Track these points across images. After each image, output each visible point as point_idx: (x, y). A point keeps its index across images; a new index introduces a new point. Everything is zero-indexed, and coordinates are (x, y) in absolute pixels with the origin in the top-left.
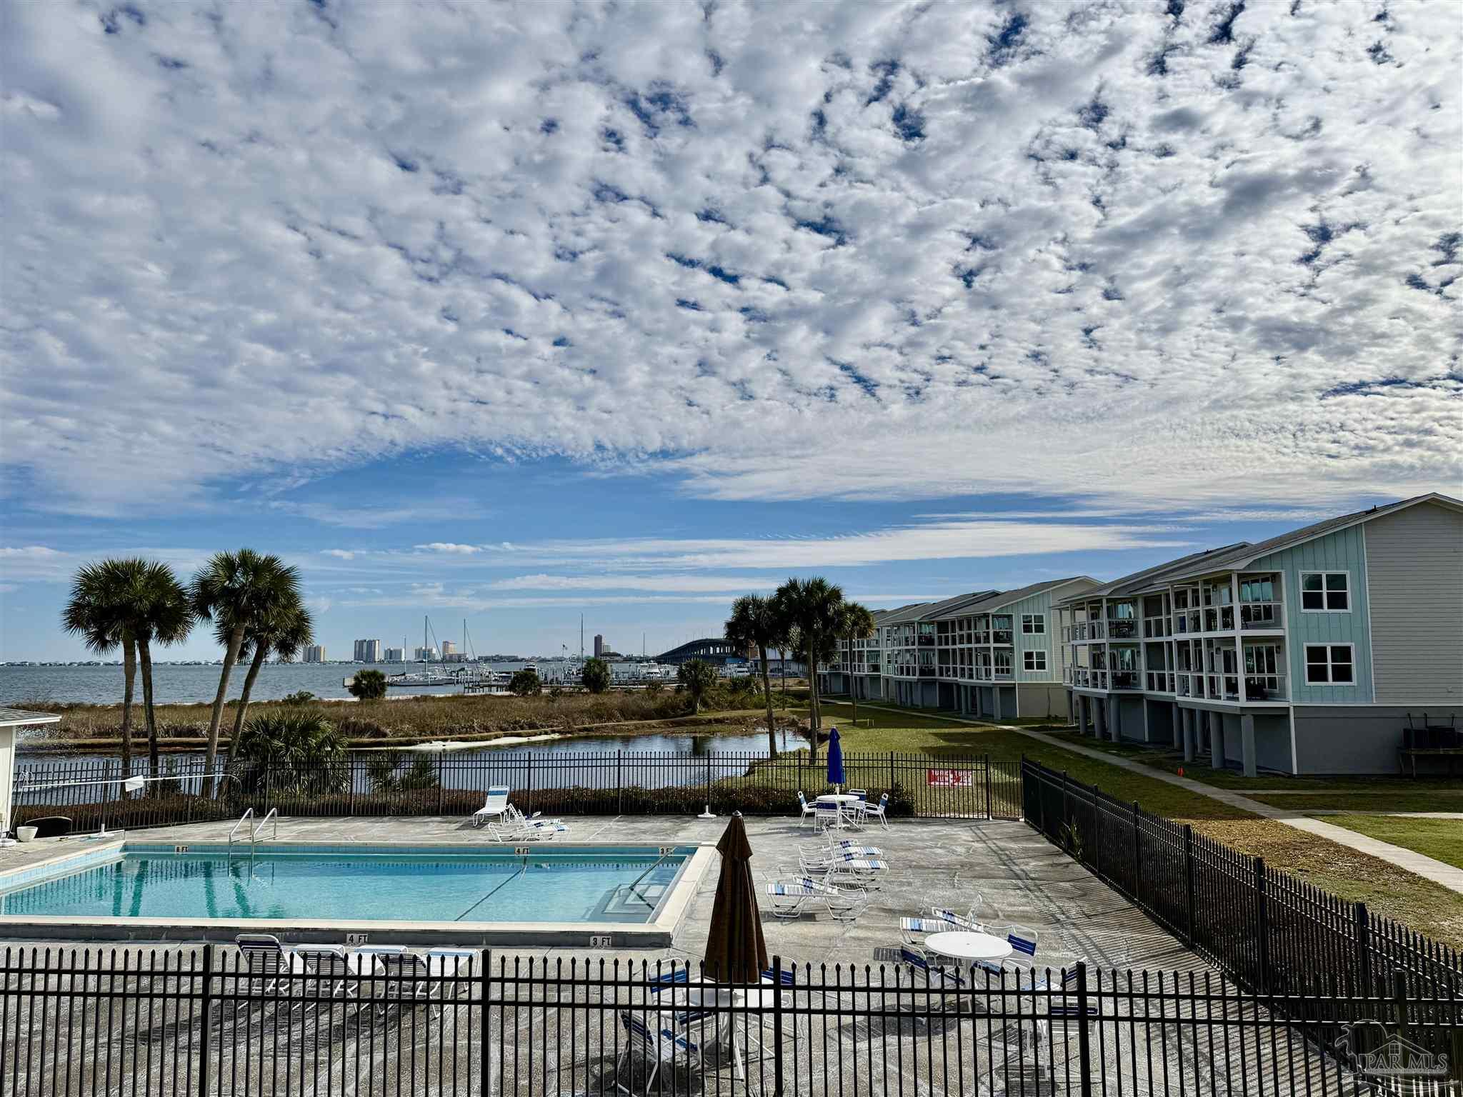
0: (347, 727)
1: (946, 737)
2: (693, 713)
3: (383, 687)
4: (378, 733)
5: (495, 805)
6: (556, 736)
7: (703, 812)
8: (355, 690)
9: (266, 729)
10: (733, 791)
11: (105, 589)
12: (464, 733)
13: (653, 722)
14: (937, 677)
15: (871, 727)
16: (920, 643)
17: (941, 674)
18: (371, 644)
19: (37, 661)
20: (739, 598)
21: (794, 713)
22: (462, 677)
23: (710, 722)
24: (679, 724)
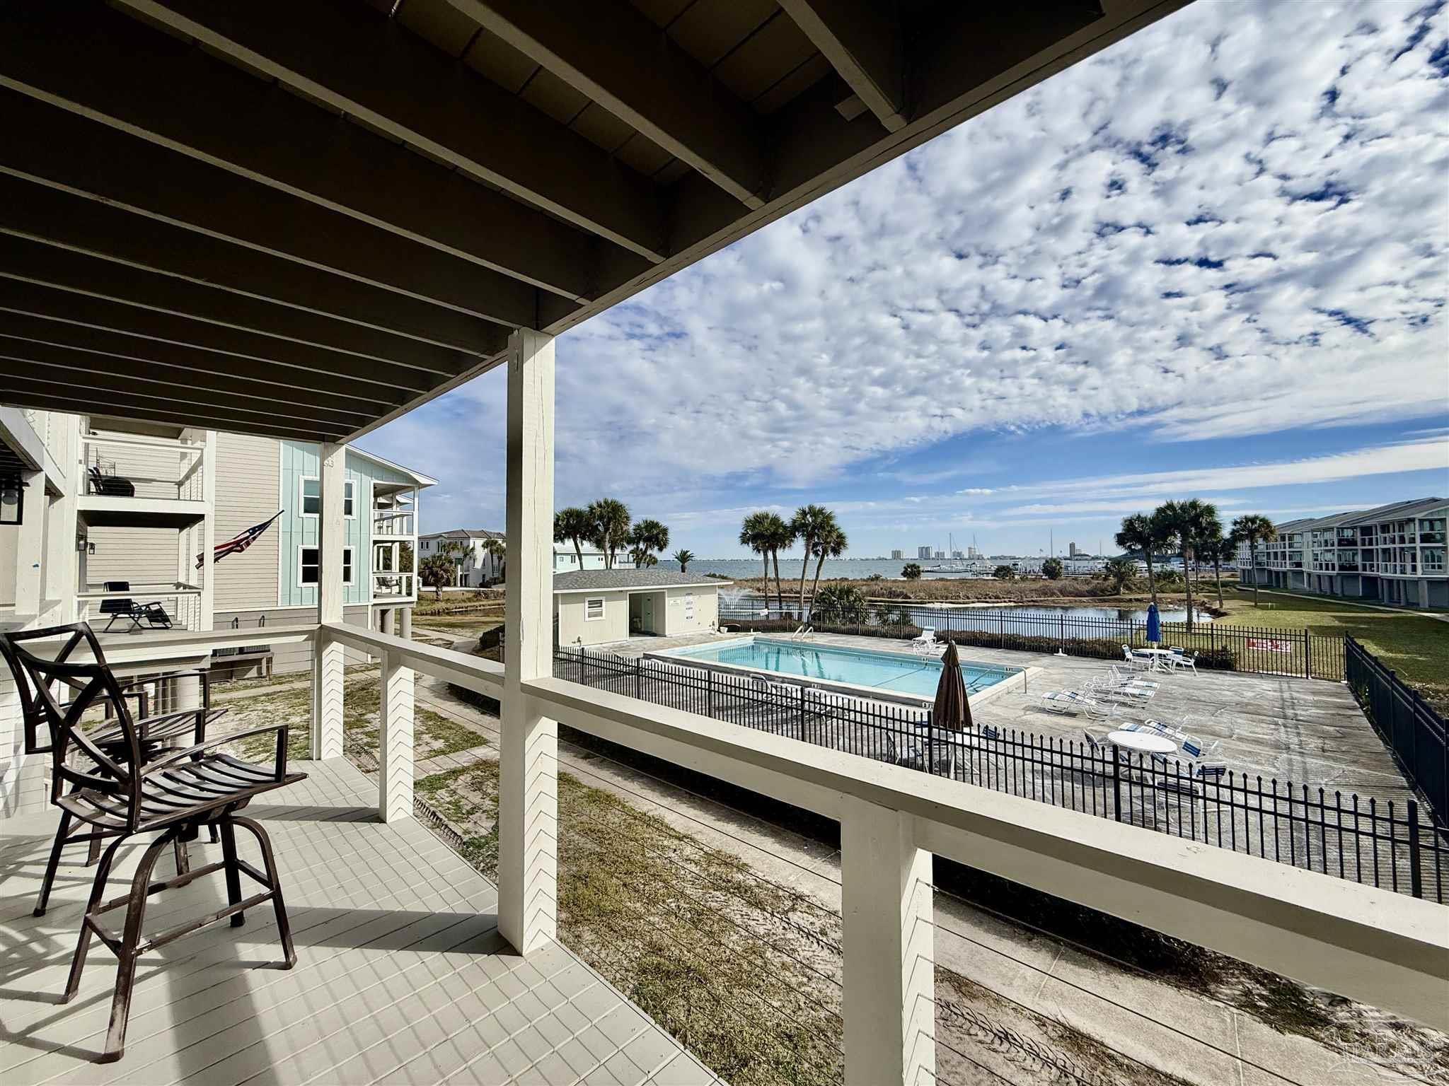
0: (890, 593)
1: (1340, 619)
2: (1118, 593)
3: (919, 572)
4: (907, 597)
5: (928, 636)
6: (1012, 604)
7: (1058, 652)
8: (904, 574)
9: (830, 592)
10: (1085, 642)
11: (754, 527)
12: (954, 598)
13: (1084, 599)
14: (1360, 572)
15: (1272, 608)
16: (1339, 544)
17: (1364, 569)
18: (927, 549)
19: (728, 558)
20: (1127, 516)
21: (1205, 597)
22: (974, 568)
23: (1131, 600)
24: (1105, 601)
